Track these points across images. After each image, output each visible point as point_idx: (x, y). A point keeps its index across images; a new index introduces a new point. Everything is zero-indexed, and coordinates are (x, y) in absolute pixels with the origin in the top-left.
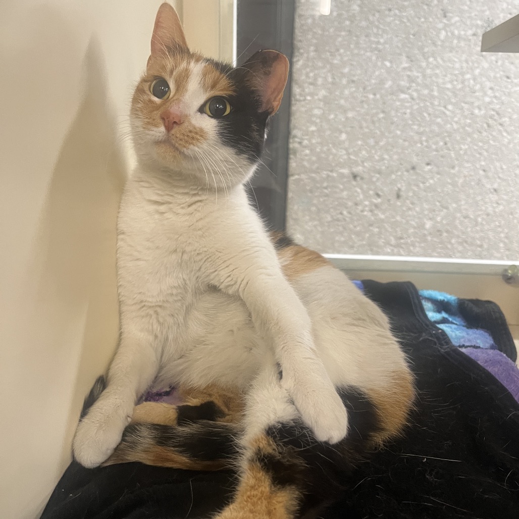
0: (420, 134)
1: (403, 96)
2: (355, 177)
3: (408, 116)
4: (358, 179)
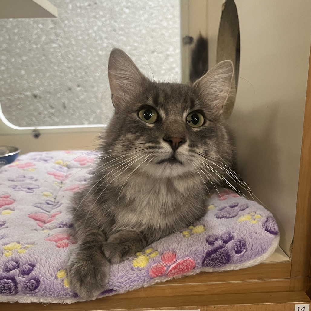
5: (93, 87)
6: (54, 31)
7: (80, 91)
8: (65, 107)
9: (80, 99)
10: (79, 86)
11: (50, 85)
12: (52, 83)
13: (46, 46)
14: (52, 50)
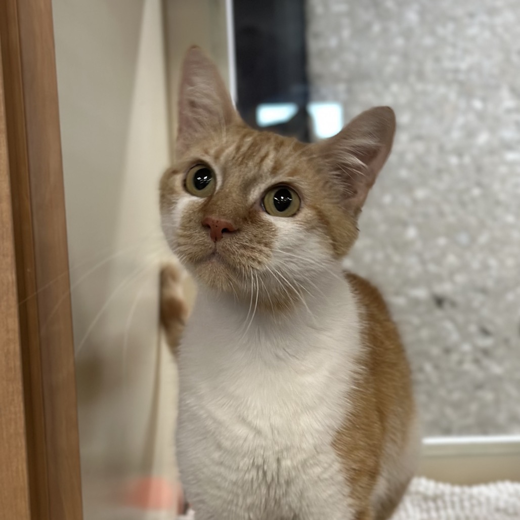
1: (511, 156)
2: (439, 301)
4: (447, 306)
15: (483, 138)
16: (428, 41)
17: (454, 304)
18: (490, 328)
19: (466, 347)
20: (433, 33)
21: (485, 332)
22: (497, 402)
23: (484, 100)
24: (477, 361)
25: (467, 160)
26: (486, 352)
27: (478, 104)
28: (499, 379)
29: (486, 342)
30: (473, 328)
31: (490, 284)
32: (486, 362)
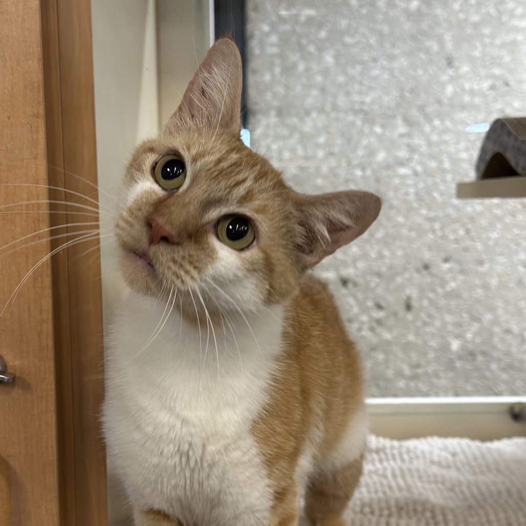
0: (431, 220)
1: (403, 171)
2: (345, 282)
3: (411, 197)
4: (350, 285)
5: (481, 263)
6: (406, 140)
7: (450, 270)
8: (408, 307)
9: (448, 289)
10: (446, 260)
11: (381, 256)
12: (386, 253)
13: (384, 173)
14: (397, 181)
15: (381, 156)
16: (341, 79)
17: (355, 284)
18: (383, 303)
19: (364, 318)
20: (345, 73)
21: (379, 307)
22: (387, 361)
23: (383, 126)
24: (372, 329)
25: (368, 172)
26: (379, 322)
27: (378, 130)
28: (389, 343)
29: (380, 314)
30: (370, 304)
31: (384, 269)
32: (379, 330)
